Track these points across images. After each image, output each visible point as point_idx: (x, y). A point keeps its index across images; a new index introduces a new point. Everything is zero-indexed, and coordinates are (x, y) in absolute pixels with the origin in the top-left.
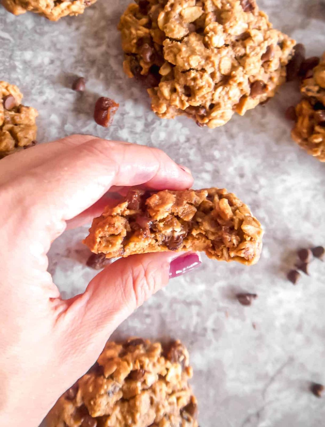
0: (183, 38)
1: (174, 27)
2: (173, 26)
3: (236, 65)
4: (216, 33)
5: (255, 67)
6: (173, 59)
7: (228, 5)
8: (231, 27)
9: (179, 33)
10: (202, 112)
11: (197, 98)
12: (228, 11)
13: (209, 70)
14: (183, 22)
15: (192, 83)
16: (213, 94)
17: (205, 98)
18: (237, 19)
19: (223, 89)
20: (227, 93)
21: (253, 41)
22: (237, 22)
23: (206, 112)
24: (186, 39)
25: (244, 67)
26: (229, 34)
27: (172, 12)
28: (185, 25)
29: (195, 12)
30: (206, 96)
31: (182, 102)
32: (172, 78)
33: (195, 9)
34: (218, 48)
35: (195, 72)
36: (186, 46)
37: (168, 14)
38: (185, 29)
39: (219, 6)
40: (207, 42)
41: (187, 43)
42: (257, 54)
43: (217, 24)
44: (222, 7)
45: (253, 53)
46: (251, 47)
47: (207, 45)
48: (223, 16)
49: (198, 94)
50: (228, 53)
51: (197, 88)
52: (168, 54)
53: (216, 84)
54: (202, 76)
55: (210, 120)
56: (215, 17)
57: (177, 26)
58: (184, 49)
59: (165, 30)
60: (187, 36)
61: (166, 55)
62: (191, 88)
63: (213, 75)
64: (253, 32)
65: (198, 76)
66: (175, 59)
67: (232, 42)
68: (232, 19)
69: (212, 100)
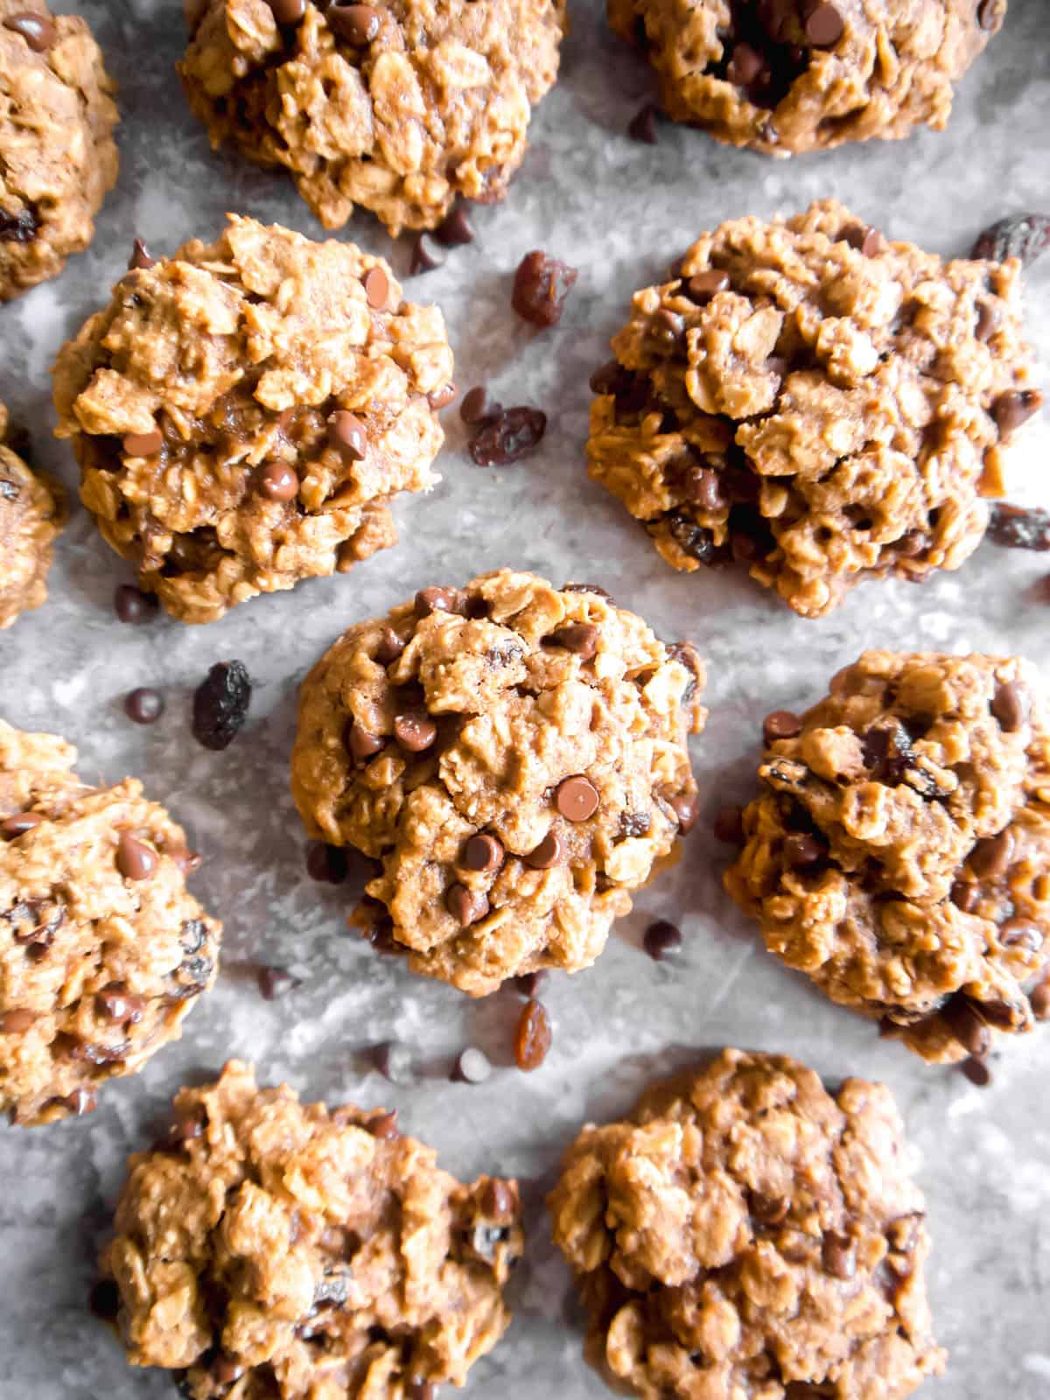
0: (777, 402)
1: (743, 386)
2: (737, 387)
3: (935, 388)
4: (847, 342)
5: (982, 366)
6: (783, 461)
7: (829, 263)
8: (869, 309)
9: (761, 393)
10: (920, 542)
11: (892, 517)
12: (841, 276)
13: (884, 436)
14: (753, 364)
15: (862, 492)
16: (925, 486)
17: (911, 507)
18: (874, 282)
19: (940, 460)
20: (954, 464)
21: (935, 311)
22: (875, 289)
23: (929, 538)
24: (785, 399)
25: (959, 382)
26: (873, 329)
27: (714, 357)
28: (761, 369)
29: (767, 326)
30: (911, 501)
31: (859, 548)
32: (801, 509)
33: (759, 318)
34: (872, 375)
35: (856, 461)
36: (796, 414)
37: (705, 370)
38: (767, 379)
39: (811, 278)
40: (841, 374)
41: (795, 407)
42: (964, 336)
43: (834, 322)
44: (819, 277)
45: (953, 339)
46: (941, 328)
47: (843, 384)
48: (835, 295)
49: (889, 507)
50: (899, 371)
51: (879, 495)
52: (766, 459)
53: (916, 459)
54: (877, 461)
55: (947, 552)
56: (816, 308)
57: (748, 380)
58: (798, 423)
59: (724, 409)
60: (782, 390)
61: (760, 462)
62: (863, 504)
63: (897, 444)
64: (924, 293)
65: (868, 465)
66: (790, 460)
67: (889, 343)
68: (862, 289)
69: (928, 501)
